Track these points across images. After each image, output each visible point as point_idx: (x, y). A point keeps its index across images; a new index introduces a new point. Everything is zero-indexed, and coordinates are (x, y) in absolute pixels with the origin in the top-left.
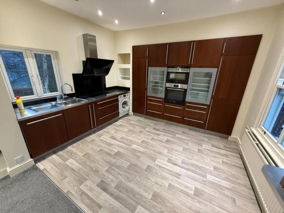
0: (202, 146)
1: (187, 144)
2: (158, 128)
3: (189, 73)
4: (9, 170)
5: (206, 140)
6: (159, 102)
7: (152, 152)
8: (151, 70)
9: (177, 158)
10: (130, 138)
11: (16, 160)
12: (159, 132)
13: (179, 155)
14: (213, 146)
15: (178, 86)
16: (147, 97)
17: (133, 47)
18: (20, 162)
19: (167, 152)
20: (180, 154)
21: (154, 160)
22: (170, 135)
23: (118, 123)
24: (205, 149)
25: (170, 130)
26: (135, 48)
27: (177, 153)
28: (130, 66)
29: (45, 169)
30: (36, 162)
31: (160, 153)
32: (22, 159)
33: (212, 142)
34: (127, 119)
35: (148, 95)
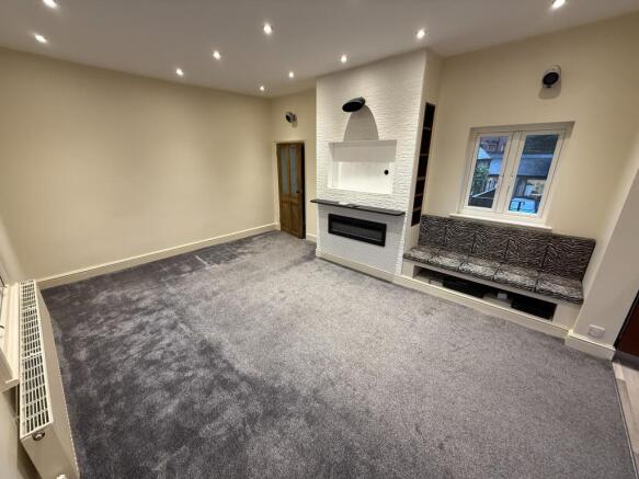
4: (571, 333)
11: (591, 329)
18: (594, 337)
29: (624, 382)
30: (616, 359)
32: (600, 336)
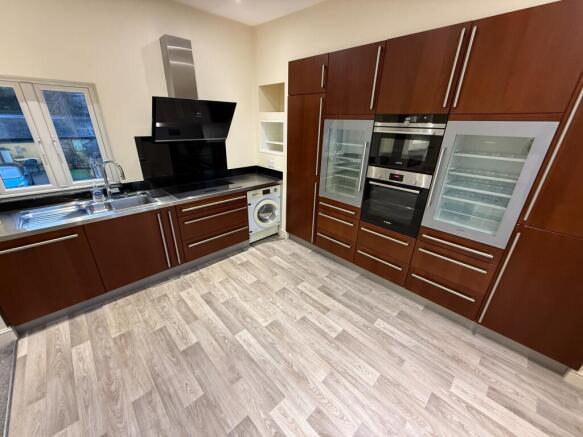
0: (449, 384)
1: (403, 361)
2: (333, 285)
3: (441, 138)
5: (474, 360)
6: (347, 217)
7: (281, 367)
8: (333, 126)
9: (346, 412)
10: (247, 306)
12: (328, 302)
13: (358, 401)
14: (493, 393)
15: (401, 178)
16: (319, 199)
17: (290, 63)
19: (324, 382)
20: (361, 397)
21: (273, 400)
22: (356, 317)
23: (242, 257)
24: (459, 400)
25: (367, 298)
26: (295, 67)
27: (356, 392)
28: (282, 117)
31: (301, 378)
33: (494, 377)
34: (268, 248)
35: (320, 195)
